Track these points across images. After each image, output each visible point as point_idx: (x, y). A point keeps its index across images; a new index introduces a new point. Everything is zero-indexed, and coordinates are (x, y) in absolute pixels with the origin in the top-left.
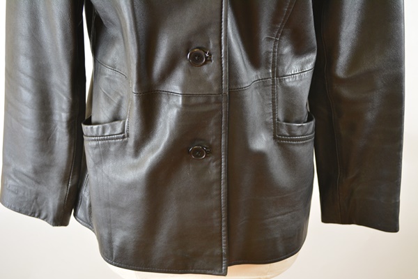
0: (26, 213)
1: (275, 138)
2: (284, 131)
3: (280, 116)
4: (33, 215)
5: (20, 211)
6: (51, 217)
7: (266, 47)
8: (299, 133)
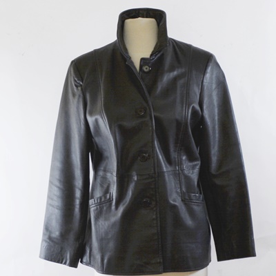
0: (55, 261)
1: (182, 200)
2: (187, 198)
3: (184, 189)
4: (58, 262)
5: (51, 261)
6: (68, 262)
7: (174, 155)
8: (194, 198)
